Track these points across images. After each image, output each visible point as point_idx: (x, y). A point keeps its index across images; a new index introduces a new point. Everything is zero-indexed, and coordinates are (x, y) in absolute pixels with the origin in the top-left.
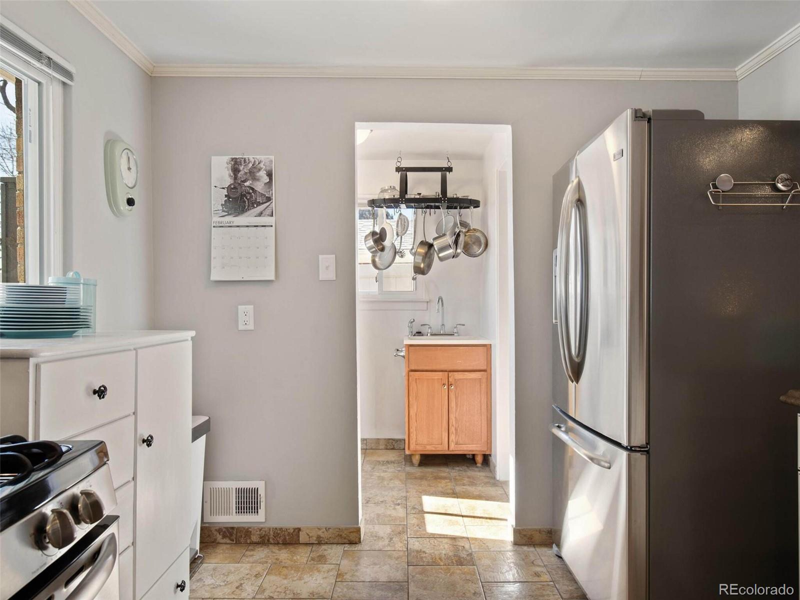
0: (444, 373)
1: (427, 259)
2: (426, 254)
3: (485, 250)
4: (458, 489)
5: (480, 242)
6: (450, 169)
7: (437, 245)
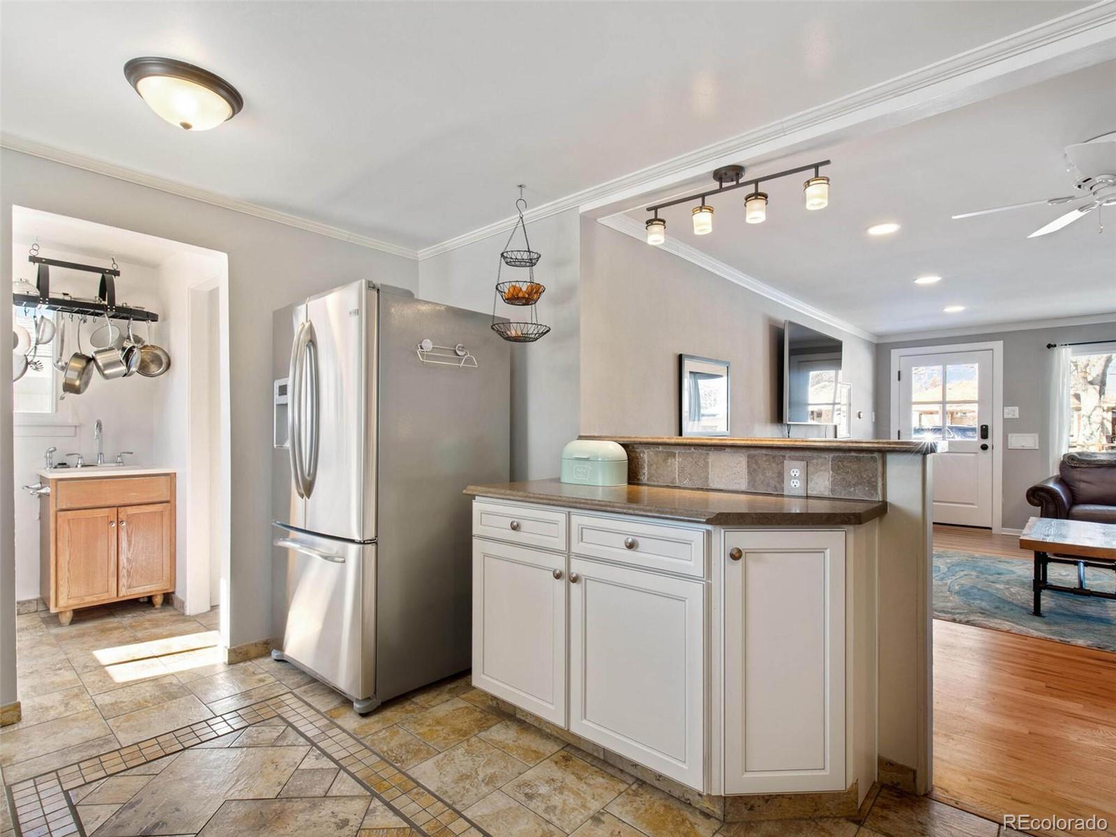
0: (111, 509)
1: (84, 375)
2: (84, 369)
3: (166, 370)
4: (139, 635)
5: (161, 360)
6: (117, 273)
7: (101, 359)
